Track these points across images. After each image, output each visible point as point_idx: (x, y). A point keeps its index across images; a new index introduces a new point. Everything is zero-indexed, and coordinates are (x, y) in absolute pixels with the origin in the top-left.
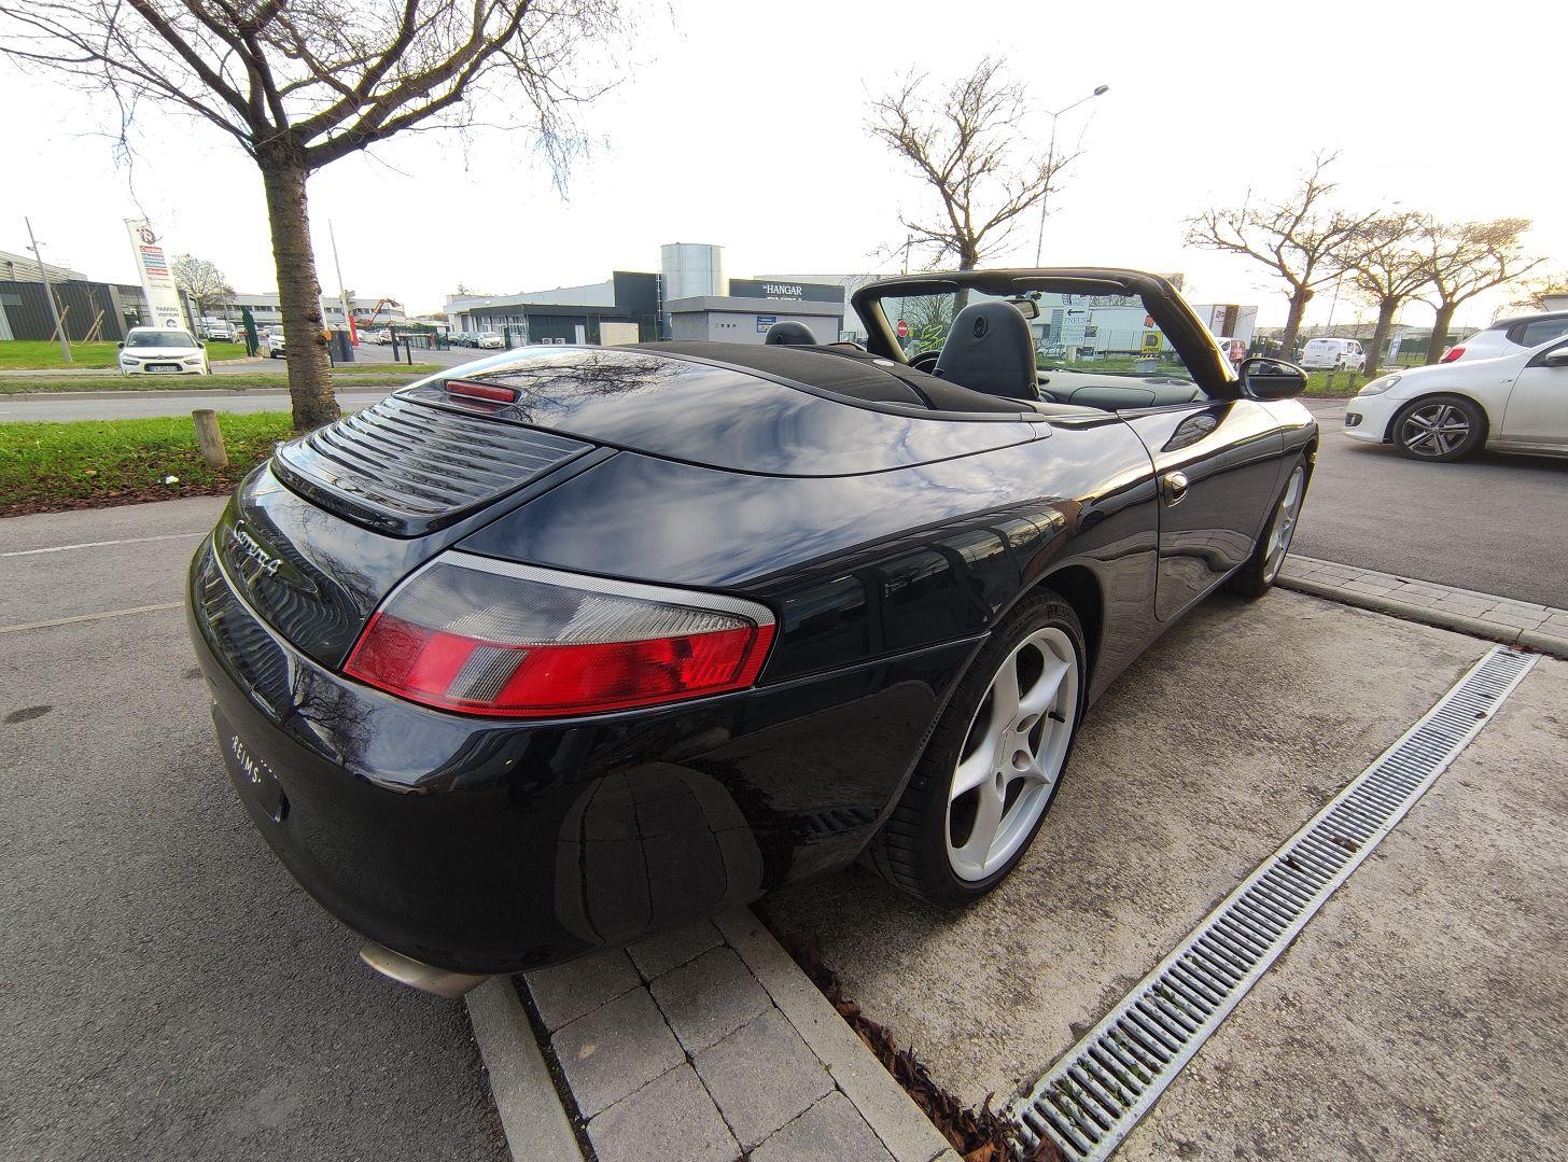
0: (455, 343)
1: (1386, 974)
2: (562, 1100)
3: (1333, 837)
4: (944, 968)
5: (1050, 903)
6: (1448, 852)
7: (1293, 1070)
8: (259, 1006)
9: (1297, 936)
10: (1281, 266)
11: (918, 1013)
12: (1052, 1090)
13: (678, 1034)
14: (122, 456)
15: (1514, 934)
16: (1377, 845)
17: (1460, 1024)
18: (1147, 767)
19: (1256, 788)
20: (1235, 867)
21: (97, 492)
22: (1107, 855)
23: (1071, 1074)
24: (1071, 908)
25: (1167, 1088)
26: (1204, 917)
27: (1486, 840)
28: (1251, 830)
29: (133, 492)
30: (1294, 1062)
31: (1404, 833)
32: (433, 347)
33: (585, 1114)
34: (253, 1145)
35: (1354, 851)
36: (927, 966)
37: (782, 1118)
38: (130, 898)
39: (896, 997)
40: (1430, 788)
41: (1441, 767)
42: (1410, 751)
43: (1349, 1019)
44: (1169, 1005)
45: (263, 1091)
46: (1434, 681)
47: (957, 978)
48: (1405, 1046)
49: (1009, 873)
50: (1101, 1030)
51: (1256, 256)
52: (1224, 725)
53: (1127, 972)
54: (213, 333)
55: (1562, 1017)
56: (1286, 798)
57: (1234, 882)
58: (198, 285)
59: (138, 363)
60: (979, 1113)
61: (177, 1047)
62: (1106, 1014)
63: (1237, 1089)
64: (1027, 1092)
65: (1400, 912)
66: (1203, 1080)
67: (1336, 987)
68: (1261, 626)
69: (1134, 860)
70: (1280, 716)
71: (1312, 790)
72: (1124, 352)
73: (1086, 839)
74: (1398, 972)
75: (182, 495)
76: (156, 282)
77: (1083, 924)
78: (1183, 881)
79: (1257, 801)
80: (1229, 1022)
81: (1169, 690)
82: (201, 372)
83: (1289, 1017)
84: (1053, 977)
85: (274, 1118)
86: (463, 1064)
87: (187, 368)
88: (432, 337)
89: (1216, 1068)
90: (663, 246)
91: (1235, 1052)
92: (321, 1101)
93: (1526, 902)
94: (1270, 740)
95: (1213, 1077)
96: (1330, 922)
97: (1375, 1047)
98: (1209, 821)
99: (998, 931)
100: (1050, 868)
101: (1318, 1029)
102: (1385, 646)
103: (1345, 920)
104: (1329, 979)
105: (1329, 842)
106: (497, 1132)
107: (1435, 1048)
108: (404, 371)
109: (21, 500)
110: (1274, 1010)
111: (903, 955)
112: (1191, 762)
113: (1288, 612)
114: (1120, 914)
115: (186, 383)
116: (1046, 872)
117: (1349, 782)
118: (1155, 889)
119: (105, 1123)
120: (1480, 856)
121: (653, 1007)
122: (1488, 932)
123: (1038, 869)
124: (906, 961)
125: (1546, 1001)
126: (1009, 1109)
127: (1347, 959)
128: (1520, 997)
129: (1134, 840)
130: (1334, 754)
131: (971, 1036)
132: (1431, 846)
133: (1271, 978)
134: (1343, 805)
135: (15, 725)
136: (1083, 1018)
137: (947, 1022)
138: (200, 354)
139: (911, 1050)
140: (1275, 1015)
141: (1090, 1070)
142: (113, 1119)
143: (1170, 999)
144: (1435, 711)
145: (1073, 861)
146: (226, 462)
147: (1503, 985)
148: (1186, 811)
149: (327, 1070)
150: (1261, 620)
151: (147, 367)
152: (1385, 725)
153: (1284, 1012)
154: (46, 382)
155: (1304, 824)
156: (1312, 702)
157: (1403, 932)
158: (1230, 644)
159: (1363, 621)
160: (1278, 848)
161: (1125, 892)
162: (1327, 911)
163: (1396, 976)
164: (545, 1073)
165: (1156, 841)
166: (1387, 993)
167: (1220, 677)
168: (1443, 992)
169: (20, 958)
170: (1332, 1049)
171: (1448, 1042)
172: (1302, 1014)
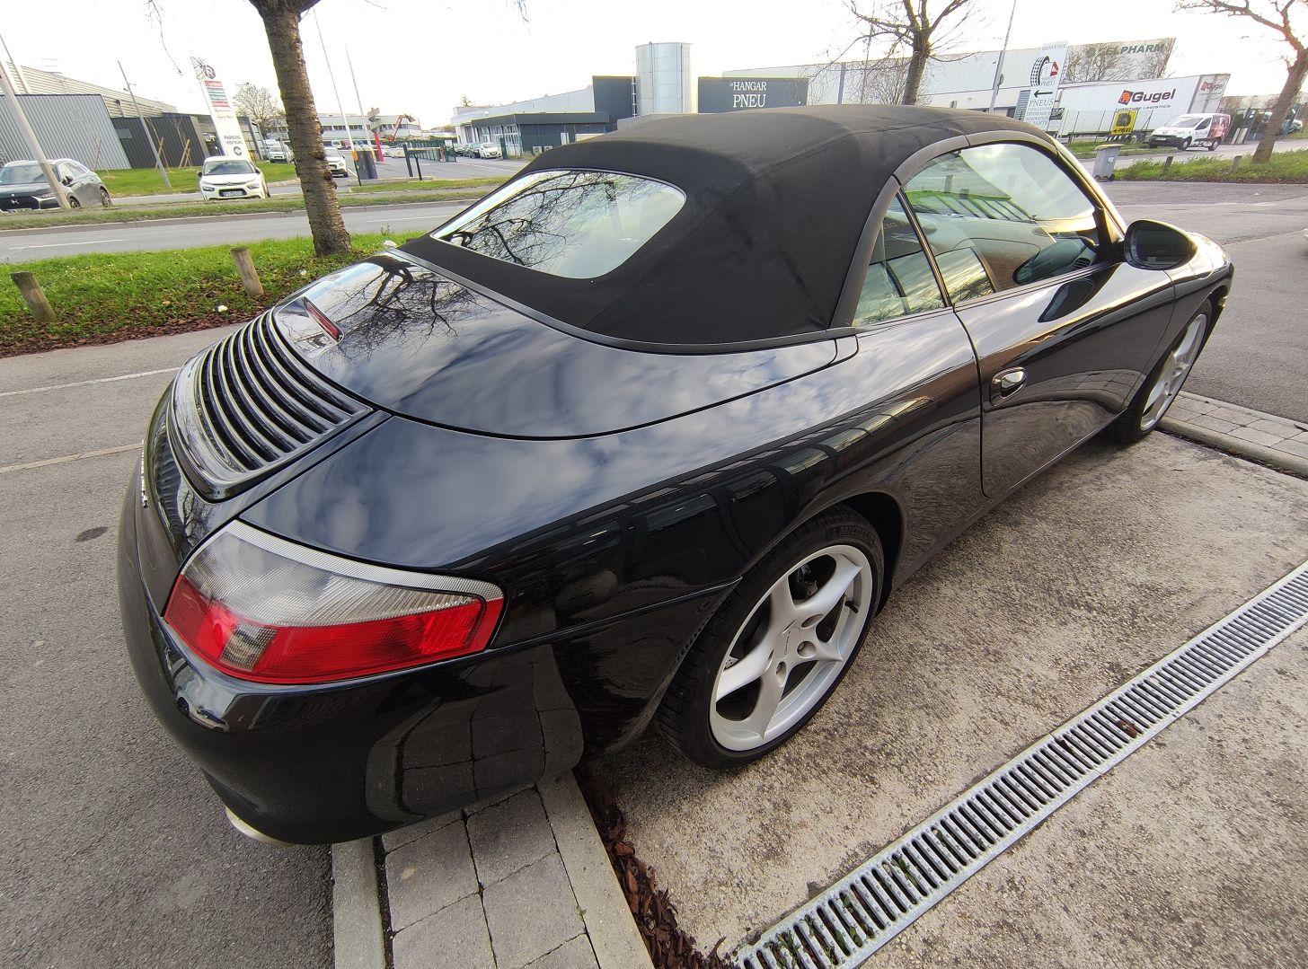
0: (461, 154)
1: (1119, 869)
2: (381, 913)
3: (1117, 719)
4: (715, 817)
5: (824, 765)
6: (1232, 746)
7: (994, 952)
8: (194, 806)
9: (1045, 820)
10: (1286, 30)
11: (683, 858)
12: (775, 941)
13: (477, 866)
14: (189, 287)
15: (1268, 841)
16: (1161, 732)
17: (1175, 929)
18: (958, 631)
19: (1057, 662)
20: (1007, 745)
21: (170, 321)
22: (890, 720)
23: (797, 928)
24: (842, 771)
25: (875, 953)
26: (961, 793)
27: (1280, 736)
28: (1037, 706)
29: (196, 319)
30: (998, 945)
31: (1194, 721)
32: (443, 159)
33: (395, 928)
34: (170, 922)
35: (1133, 736)
36: (702, 815)
37: (536, 953)
38: (129, 704)
39: (669, 841)
40: (1240, 673)
41: (1263, 649)
42: (1235, 630)
43: (1066, 909)
44: (901, 875)
45: (184, 878)
46: (1293, 550)
47: (723, 828)
48: (1110, 944)
49: (797, 732)
50: (833, 893)
51: (1258, 18)
52: (1048, 590)
53: (872, 840)
54: (273, 154)
55: (1284, 933)
56: (1085, 673)
57: (1002, 758)
58: (258, 109)
59: (213, 190)
60: (708, 954)
61: (137, 835)
62: (843, 877)
63: (937, 963)
64: (754, 940)
65: (1157, 806)
66: (909, 950)
67: (1064, 876)
68: (1125, 477)
69: (914, 728)
70: (1110, 583)
71: (1114, 667)
72: (1091, 134)
73: (877, 703)
74: (1131, 868)
75: (230, 322)
76: (221, 114)
77: (848, 788)
78: (953, 753)
79: (1054, 675)
80: (951, 898)
81: (1006, 547)
82: (260, 195)
83: (1008, 901)
84: (806, 837)
85: (186, 902)
86: (318, 874)
87: (250, 193)
88: (441, 149)
89: (924, 941)
90: (637, 47)
91: (946, 928)
92: (219, 892)
93: (1296, 808)
94: (1090, 608)
95: (918, 948)
96: (1081, 811)
97: (1080, 940)
98: (999, 693)
99: (771, 787)
100: (836, 730)
101: (1032, 916)
102: (1253, 505)
103: (1099, 809)
104: (1060, 868)
105: (1111, 725)
106: (329, 935)
107: (1139, 949)
108: (415, 187)
109: (119, 329)
110: (997, 892)
111: (685, 803)
112: (1002, 629)
113: (1159, 462)
114: (885, 782)
115: (249, 207)
116: (830, 734)
117: (1155, 661)
118: (924, 759)
119: (83, 890)
120: (1265, 753)
121: (465, 841)
122: (1242, 836)
123: (824, 730)
124: (685, 808)
125: (1274, 915)
126: (735, 953)
127: (1085, 850)
128: (1247, 908)
129: (920, 708)
130: (1151, 628)
131: (720, 884)
132: (1216, 738)
133: (1005, 860)
134: (1140, 686)
135: (82, 544)
136: (821, 878)
137: (704, 868)
138: (258, 179)
139: (667, 891)
140: (995, 896)
141: (813, 927)
142: (89, 888)
143: (905, 869)
144: (1280, 584)
145: (859, 724)
146: (262, 292)
147: (1235, 894)
148: (980, 682)
149: (228, 866)
150: (1127, 470)
151: (221, 192)
152: (1219, 598)
153: (1005, 895)
154: (149, 210)
155: (1093, 703)
156: (1149, 569)
157: (1152, 827)
158: (1086, 497)
159: (1240, 475)
160: (1058, 727)
161: (896, 760)
162: (1083, 797)
163: (1127, 872)
164: (374, 887)
165: (939, 710)
166: (1112, 888)
167: (1062, 536)
168: (1169, 893)
169: (54, 748)
170: (1038, 937)
171: (1155, 944)
172: (1022, 899)
